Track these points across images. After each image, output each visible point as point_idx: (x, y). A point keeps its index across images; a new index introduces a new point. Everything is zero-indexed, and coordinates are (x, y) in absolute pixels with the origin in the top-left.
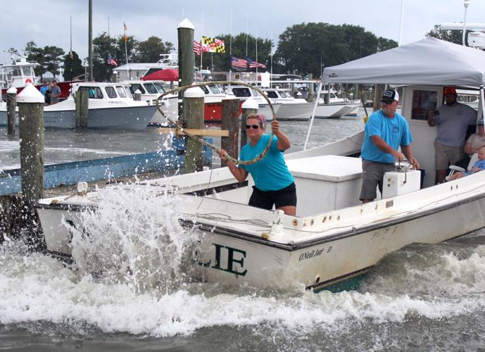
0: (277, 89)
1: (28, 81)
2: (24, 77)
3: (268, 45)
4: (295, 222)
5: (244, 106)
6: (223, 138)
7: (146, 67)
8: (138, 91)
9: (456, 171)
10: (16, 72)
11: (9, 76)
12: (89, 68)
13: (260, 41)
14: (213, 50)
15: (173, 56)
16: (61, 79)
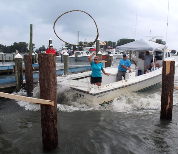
0: (117, 52)
1: (65, 51)
2: (64, 50)
3: (115, 43)
4: (98, 87)
5: (110, 56)
6: (106, 63)
7: (89, 48)
8: (88, 53)
9: (148, 71)
10: (63, 49)
11: (62, 50)
12: (78, 48)
13: (113, 42)
14: (103, 45)
15: (95, 46)
16: (72, 50)
